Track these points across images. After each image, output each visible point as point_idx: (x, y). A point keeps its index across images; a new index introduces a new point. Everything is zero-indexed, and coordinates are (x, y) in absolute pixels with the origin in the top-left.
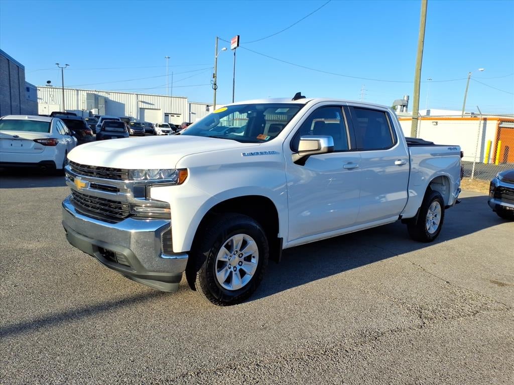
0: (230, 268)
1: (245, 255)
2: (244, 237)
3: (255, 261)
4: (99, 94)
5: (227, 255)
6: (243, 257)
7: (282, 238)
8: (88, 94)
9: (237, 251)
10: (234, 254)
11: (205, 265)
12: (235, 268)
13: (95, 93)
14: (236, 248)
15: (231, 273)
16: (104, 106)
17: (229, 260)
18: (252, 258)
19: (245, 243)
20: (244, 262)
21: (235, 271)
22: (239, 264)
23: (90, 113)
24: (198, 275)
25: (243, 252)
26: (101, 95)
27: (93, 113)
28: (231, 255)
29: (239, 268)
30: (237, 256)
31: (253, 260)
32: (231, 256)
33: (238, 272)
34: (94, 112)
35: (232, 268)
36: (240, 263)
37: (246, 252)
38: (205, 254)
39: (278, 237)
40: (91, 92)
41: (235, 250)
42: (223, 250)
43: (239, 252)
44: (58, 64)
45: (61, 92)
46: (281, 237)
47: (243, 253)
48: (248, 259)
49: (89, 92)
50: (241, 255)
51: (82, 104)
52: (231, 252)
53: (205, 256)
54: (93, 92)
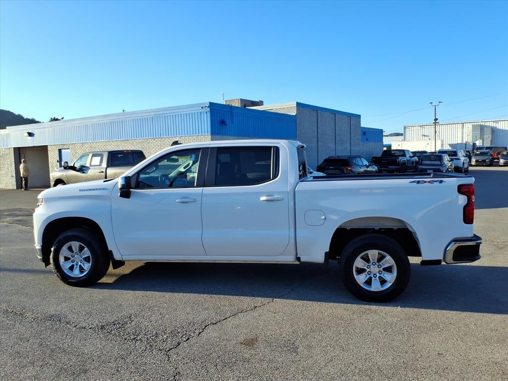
4: (486, 124)
8: (473, 126)
13: (481, 123)
16: (491, 136)
23: (474, 144)
26: (488, 125)
27: (477, 145)
34: (479, 143)
40: (477, 123)
44: (431, 103)
45: (433, 128)
49: (475, 124)
51: (467, 136)
54: (479, 123)
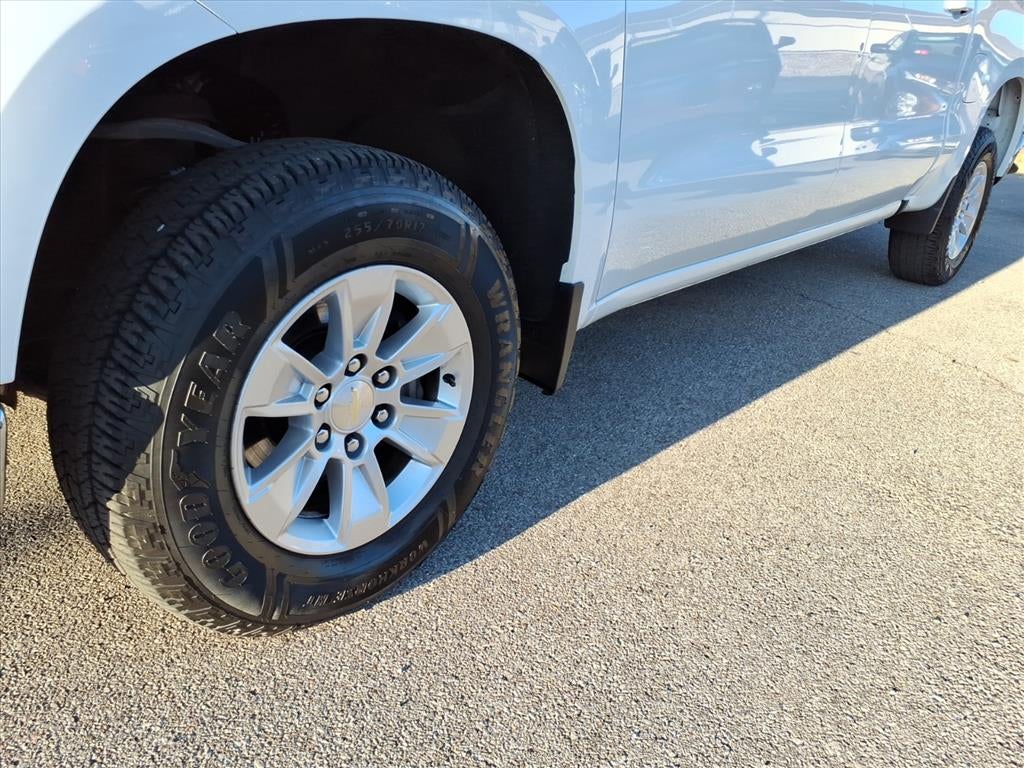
0: (322, 446)
1: (407, 375)
2: (398, 282)
3: (455, 400)
5: (303, 381)
6: (398, 384)
7: (581, 285)
9: (362, 358)
10: (348, 373)
11: (152, 459)
12: (354, 444)
14: (357, 344)
15: (333, 467)
17: (318, 404)
18: (443, 385)
19: (404, 312)
20: (403, 409)
21: (352, 455)
22: (374, 419)
24: (113, 518)
25: (394, 359)
28: (329, 379)
29: (373, 436)
30: (362, 383)
31: (444, 391)
32: (328, 387)
33: (369, 457)
35: (338, 440)
36: (382, 414)
37: (413, 358)
38: (147, 392)
39: (564, 278)
41: (349, 349)
42: (275, 356)
43: (376, 363)
46: (574, 280)
47: (398, 366)
48: (425, 389)
50: (384, 377)
52: (325, 367)
53: (151, 407)
